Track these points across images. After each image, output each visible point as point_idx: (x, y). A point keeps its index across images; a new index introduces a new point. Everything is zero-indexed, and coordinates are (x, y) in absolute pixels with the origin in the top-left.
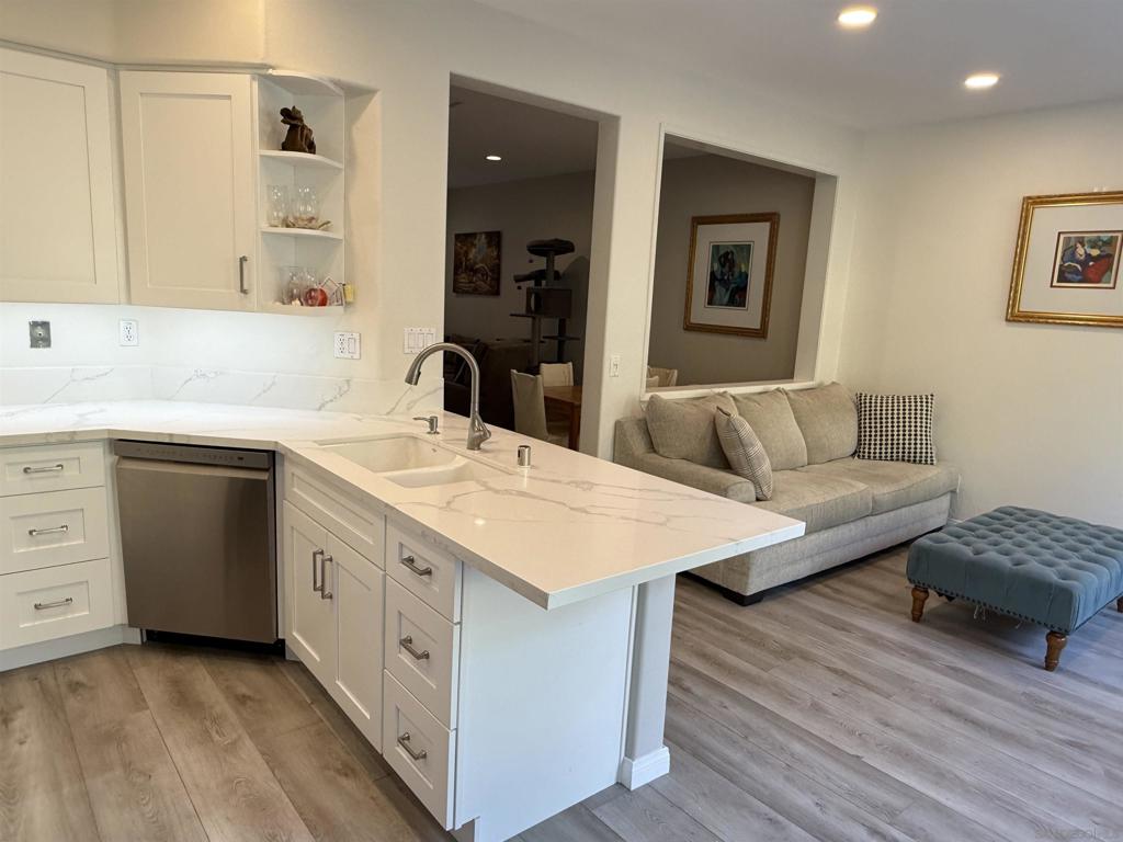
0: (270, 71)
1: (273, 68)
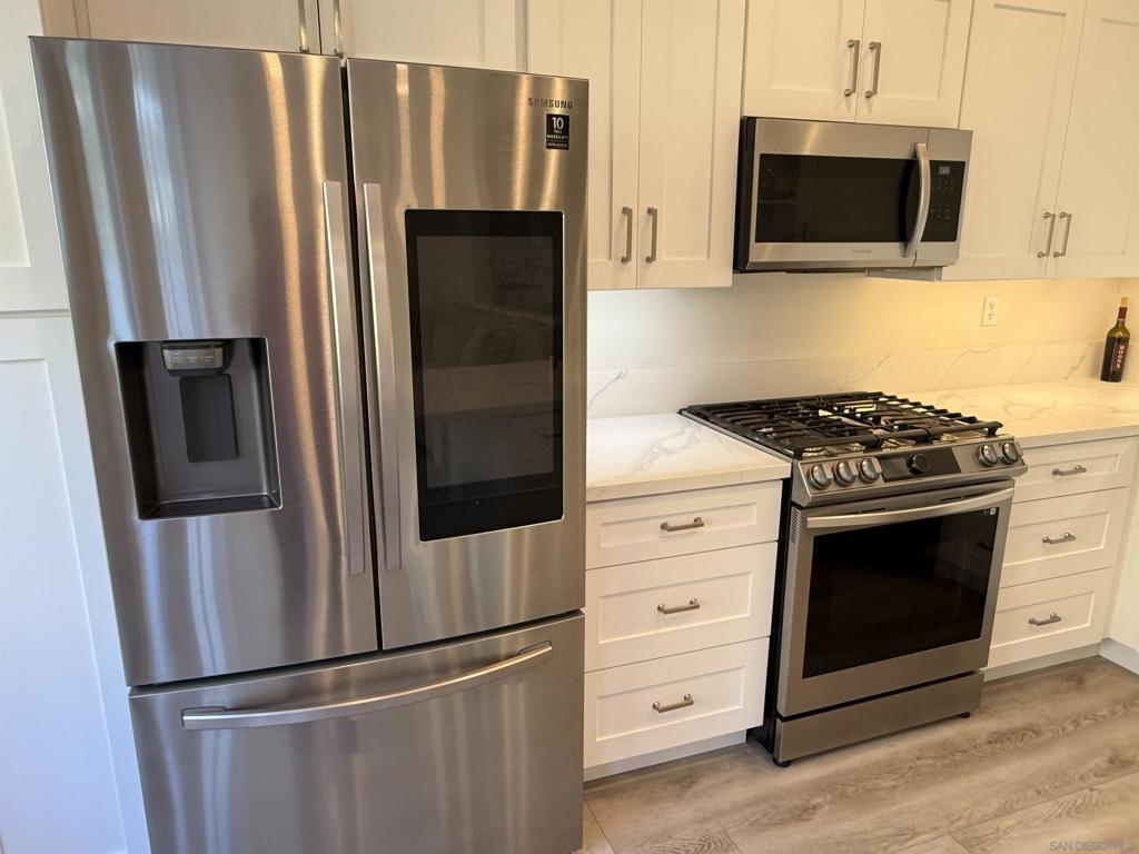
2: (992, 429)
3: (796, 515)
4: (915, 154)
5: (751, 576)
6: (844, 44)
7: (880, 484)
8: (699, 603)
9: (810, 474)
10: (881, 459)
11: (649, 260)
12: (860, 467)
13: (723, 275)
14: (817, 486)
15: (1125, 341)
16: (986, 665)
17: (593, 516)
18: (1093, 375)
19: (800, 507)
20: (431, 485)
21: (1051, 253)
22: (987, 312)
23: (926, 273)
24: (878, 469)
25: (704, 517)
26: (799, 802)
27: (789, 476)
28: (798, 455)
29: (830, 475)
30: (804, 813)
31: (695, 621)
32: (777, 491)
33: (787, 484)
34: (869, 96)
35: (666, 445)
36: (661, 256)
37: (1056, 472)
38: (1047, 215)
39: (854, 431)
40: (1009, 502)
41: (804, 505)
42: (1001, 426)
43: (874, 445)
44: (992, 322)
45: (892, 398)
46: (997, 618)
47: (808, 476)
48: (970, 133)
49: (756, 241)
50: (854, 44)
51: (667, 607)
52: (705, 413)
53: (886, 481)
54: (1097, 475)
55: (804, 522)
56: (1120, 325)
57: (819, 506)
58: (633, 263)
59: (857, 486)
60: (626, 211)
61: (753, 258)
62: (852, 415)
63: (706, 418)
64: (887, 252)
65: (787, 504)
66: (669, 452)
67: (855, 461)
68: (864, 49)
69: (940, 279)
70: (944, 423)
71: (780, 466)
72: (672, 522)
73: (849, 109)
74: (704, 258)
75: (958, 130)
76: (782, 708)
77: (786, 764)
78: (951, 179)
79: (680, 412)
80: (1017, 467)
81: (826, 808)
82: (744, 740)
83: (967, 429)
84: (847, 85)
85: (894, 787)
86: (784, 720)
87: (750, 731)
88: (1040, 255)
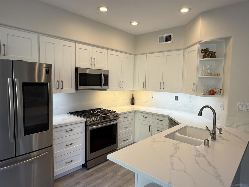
0: (201, 42)
1: (202, 41)
2: (115, 112)
3: (87, 127)
4: (101, 73)
5: (81, 138)
6: (90, 58)
7: (99, 121)
8: (73, 143)
9: (89, 120)
10: (99, 117)
11: (62, 89)
12: (96, 119)
13: (74, 91)
14: (90, 122)
15: (134, 99)
16: (117, 148)
17: (54, 130)
18: (131, 104)
19: (88, 126)
20: (26, 126)
21: (121, 87)
22: (115, 95)
23: (105, 90)
24: (99, 119)
25: (72, 129)
26: (91, 174)
27: (86, 121)
28: (87, 118)
29: (92, 120)
30: (92, 175)
31: (73, 147)
32: (84, 124)
33: (86, 122)
34: (94, 65)
35: (66, 118)
36: (64, 88)
37: (124, 118)
38: (120, 82)
39: (95, 114)
40: (118, 122)
41: (88, 125)
42: (116, 111)
43: (98, 115)
44: (116, 97)
45: (102, 109)
46: (118, 141)
47: (89, 121)
48: (109, 71)
49: (79, 86)
50: (91, 58)
51: (67, 145)
52: (72, 113)
53: (100, 120)
54: (130, 118)
55: (89, 128)
56: (133, 97)
57: (90, 125)
58: (59, 89)
59: (96, 122)
60: (58, 81)
61: (78, 88)
62: (96, 112)
63: (72, 114)
64: (99, 87)
65: (86, 126)
66: (66, 119)
67: (96, 118)
68: (93, 59)
69: (107, 91)
70: (108, 112)
71: (84, 120)
72: (67, 130)
73: (92, 67)
74: (71, 88)
75: (107, 70)
76: (87, 160)
77: (89, 169)
78: (106, 77)
79: (68, 113)
80: (118, 117)
81: (95, 174)
82: (82, 167)
83: (111, 112)
84: (91, 64)
85: (105, 168)
86: (88, 161)
87: (83, 165)
88: (120, 87)
